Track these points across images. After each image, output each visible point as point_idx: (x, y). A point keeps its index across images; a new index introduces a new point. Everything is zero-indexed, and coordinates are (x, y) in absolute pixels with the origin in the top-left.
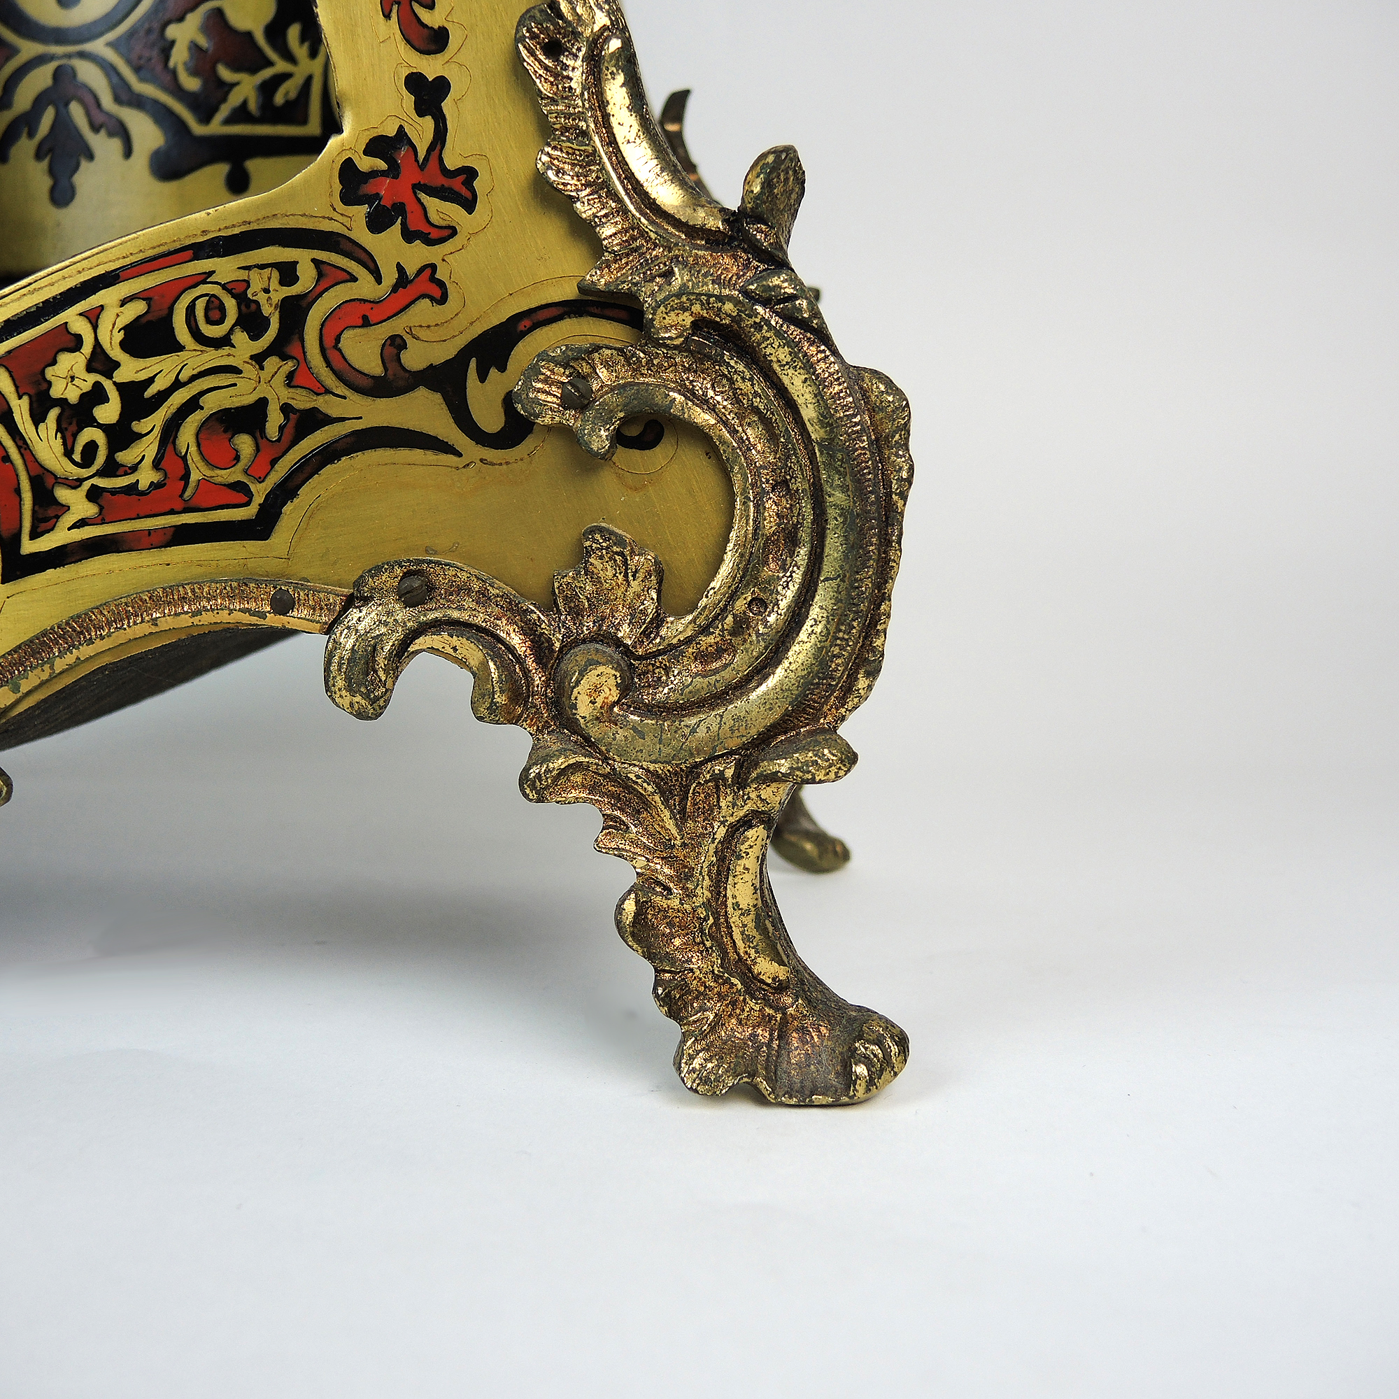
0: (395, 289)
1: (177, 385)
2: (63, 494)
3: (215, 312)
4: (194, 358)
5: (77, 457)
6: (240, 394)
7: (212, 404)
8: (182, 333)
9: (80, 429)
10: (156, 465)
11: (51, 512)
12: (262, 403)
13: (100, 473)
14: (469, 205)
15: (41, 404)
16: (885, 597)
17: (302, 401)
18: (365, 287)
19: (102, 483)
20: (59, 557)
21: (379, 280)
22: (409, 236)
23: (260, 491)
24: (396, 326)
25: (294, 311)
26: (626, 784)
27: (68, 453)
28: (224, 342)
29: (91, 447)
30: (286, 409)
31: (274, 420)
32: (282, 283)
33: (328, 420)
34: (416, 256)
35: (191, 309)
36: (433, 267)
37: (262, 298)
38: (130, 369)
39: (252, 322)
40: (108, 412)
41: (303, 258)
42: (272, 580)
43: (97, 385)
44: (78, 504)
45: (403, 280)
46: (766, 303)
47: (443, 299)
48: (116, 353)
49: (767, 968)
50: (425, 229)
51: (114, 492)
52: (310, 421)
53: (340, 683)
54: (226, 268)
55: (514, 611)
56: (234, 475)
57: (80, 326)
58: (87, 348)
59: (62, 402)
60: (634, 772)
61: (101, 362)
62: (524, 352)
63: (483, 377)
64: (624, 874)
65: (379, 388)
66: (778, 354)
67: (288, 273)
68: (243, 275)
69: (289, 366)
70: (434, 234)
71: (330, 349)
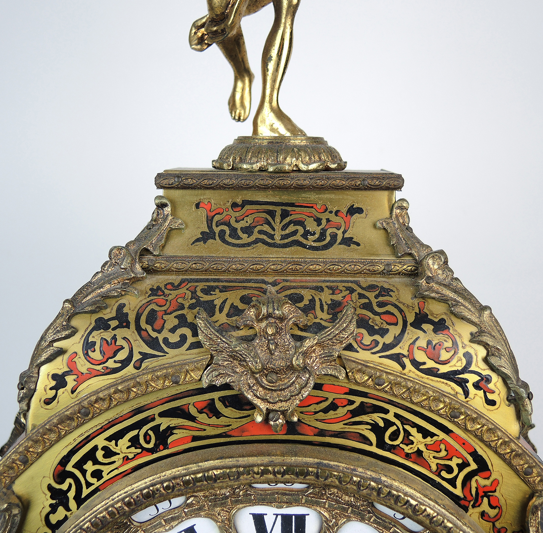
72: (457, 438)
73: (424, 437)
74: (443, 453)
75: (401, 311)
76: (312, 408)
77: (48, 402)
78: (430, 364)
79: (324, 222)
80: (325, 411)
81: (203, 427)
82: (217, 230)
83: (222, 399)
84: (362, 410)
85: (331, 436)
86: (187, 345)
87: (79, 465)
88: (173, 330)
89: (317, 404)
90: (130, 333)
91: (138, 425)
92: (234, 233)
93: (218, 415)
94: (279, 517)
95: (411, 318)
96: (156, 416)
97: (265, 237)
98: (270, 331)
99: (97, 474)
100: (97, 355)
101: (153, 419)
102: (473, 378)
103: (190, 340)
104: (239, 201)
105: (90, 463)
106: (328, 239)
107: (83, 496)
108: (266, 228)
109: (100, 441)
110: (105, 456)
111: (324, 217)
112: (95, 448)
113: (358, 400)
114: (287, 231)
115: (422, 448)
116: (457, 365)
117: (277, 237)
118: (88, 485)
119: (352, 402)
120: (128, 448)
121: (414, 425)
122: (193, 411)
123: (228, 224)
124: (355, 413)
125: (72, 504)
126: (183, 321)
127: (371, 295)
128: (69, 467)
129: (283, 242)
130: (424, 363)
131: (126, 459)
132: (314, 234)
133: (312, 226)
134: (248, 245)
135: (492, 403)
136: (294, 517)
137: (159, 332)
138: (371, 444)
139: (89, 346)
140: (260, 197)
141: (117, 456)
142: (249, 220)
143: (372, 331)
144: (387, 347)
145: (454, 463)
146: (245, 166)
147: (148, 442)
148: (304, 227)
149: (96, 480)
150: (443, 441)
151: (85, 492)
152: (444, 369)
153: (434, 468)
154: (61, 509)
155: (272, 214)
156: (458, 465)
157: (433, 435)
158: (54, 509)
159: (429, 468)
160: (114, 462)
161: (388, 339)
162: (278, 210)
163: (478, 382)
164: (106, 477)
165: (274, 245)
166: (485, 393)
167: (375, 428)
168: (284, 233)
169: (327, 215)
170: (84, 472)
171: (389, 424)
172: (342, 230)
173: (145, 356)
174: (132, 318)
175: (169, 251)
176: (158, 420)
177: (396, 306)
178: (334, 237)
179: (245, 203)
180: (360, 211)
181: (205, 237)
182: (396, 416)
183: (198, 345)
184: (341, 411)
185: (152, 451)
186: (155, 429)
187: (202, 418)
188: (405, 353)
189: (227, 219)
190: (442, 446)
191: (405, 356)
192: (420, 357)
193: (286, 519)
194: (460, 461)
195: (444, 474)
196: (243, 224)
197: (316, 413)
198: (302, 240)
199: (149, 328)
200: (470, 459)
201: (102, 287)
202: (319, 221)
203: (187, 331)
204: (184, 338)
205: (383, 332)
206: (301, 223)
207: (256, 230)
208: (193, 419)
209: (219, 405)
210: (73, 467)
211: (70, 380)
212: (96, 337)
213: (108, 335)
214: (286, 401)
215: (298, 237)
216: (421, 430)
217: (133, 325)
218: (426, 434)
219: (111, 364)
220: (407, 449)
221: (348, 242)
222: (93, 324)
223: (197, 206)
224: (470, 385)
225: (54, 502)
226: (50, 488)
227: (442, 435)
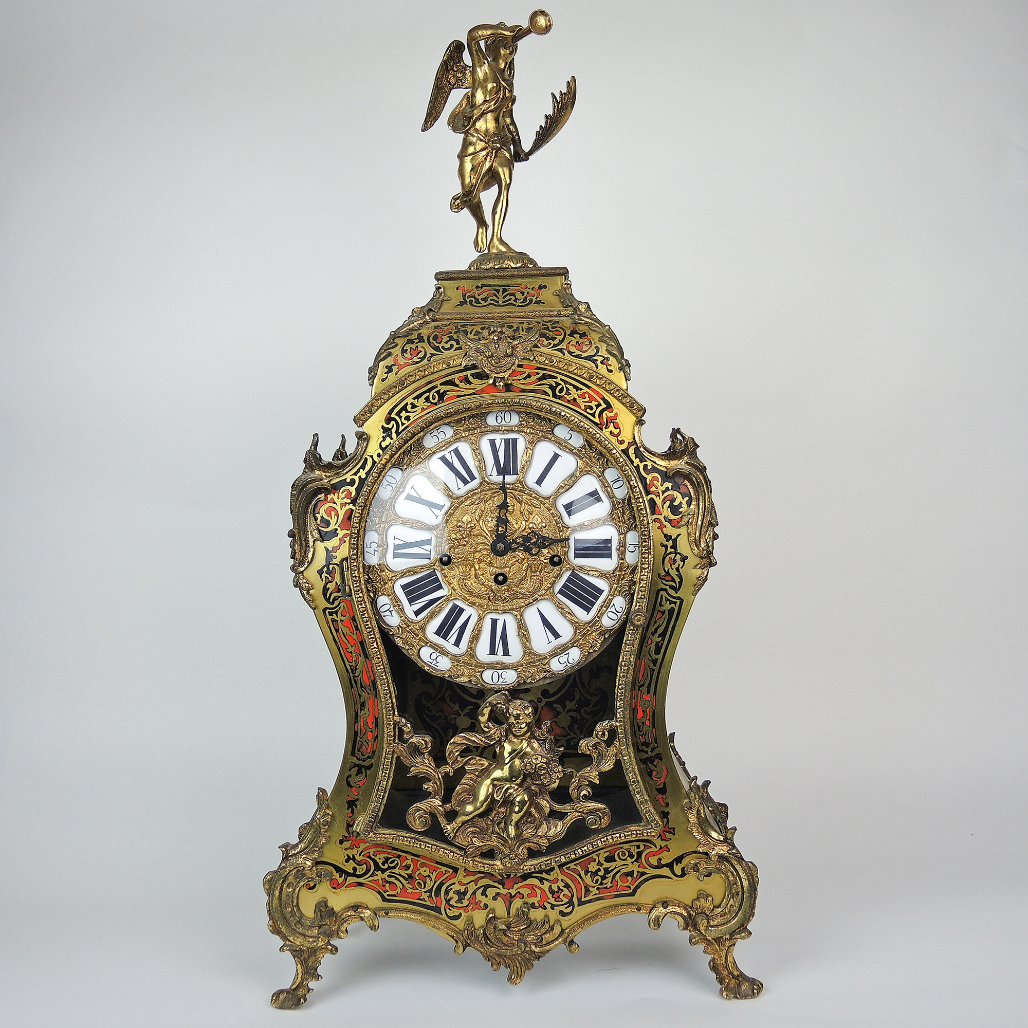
0: (659, 849)
1: (616, 868)
2: (591, 889)
3: (624, 854)
4: (619, 863)
5: (594, 882)
6: (629, 869)
7: (623, 871)
8: (617, 858)
9: (595, 876)
10: (611, 883)
11: (589, 892)
12: (633, 871)
13: (599, 885)
14: (674, 834)
15: (587, 872)
16: (755, 903)
17: (641, 870)
18: (654, 849)
19: (599, 886)
20: (590, 901)
21: (656, 848)
22: (662, 840)
23: (633, 887)
24: (660, 856)
25: (639, 854)
26: (709, 941)
27: (592, 881)
28: (626, 859)
29: (597, 880)
30: (638, 872)
31: (635, 874)
32: (637, 849)
33: (647, 874)
34: (663, 843)
35: (619, 854)
36: (667, 845)
37: (633, 851)
38: (606, 865)
39: (631, 856)
40: (601, 873)
41: (642, 845)
42: (637, 904)
43: (599, 868)
44: (594, 891)
45: (661, 848)
46: (731, 854)
47: (669, 851)
48: (603, 862)
49: (736, 973)
50: (665, 838)
51: (602, 888)
52: (643, 874)
53: (652, 924)
54: (626, 846)
55: (685, 909)
56: (628, 884)
57: (596, 857)
58: (597, 861)
59: (591, 872)
60: (710, 938)
61: (600, 864)
62: (685, 861)
63: (677, 865)
64: (709, 957)
65: (657, 867)
66: (735, 862)
67: (638, 847)
68: (629, 847)
69: (639, 863)
70: (667, 840)
71: (647, 861)
72: (594, 390)
73: (577, 391)
74: (587, 399)
75: (563, 330)
76: (518, 378)
77: (383, 380)
78: (578, 353)
79: (526, 294)
80: (525, 379)
81: (462, 390)
82: (468, 300)
83: (472, 375)
84: (544, 377)
85: (528, 392)
86: (454, 349)
87: (398, 414)
88: (446, 343)
89: (521, 375)
90: (426, 345)
91: (429, 390)
92: (477, 301)
93: (470, 383)
94: (503, 440)
95: (568, 332)
96: (439, 385)
97: (494, 302)
98: (496, 338)
99: (408, 418)
100: (408, 355)
101: (437, 387)
102: (600, 359)
103: (455, 346)
104: (480, 285)
105: (404, 412)
106: (528, 301)
107: (400, 431)
108: (494, 298)
109: (409, 400)
110: (412, 408)
111: (526, 291)
112: (407, 404)
113: (541, 372)
114: (506, 299)
115: (576, 397)
116: (592, 352)
117: (500, 302)
118: (403, 424)
119: (538, 374)
120: (424, 403)
121: (571, 384)
122: (457, 382)
123: (474, 297)
124: (540, 379)
125: (394, 436)
126: (451, 338)
127: (549, 325)
128: (393, 415)
129: (503, 304)
130: (574, 352)
131: (423, 409)
132: (520, 300)
133: (519, 295)
134: (485, 306)
135: (611, 371)
136: (511, 440)
137: (440, 344)
138: (549, 396)
139: (404, 351)
140: (491, 282)
141: (418, 408)
142: (485, 295)
143: (548, 339)
144: (555, 346)
145: (593, 404)
146: (483, 267)
147: (434, 399)
148: (515, 297)
149: (407, 421)
150: (587, 392)
151: (401, 428)
152: (584, 355)
153: (583, 408)
154: (388, 438)
155: (498, 291)
156: (595, 405)
157: (581, 389)
158: (384, 438)
159: (580, 407)
160: (416, 411)
161: (556, 342)
162: (501, 289)
163: (603, 360)
164: (412, 420)
165: (499, 306)
166: (606, 366)
167: (551, 387)
168: (504, 300)
169: (527, 290)
170: (400, 417)
171: (558, 384)
172: (535, 297)
173: (433, 355)
174: (425, 338)
175: (442, 310)
176: (439, 387)
177: (561, 328)
178: (531, 300)
179: (483, 286)
180: (545, 287)
181: (462, 304)
182: (561, 380)
183: (460, 348)
184: (533, 378)
185: (436, 404)
186: (438, 392)
187: (462, 385)
188: (565, 348)
189: (473, 294)
190: (587, 395)
191: (564, 349)
192: (572, 349)
193: (507, 441)
194: (597, 403)
195: (588, 410)
196: (482, 296)
197: (520, 380)
198: (514, 302)
199: (434, 342)
200: (602, 402)
201: (409, 325)
202: (523, 293)
203: (454, 343)
204: (452, 346)
205: (554, 339)
206: (513, 295)
207: (489, 299)
208: (457, 386)
209: (470, 378)
210: (395, 415)
211: (395, 369)
212: (408, 347)
213: (414, 346)
214: (504, 372)
215: (512, 301)
216: (574, 387)
217: (426, 341)
218: (577, 389)
219: (415, 359)
220: (568, 397)
221: (538, 302)
222: (406, 341)
223: (457, 289)
224: (598, 362)
225: (384, 435)
226: (383, 427)
227: (586, 389)
